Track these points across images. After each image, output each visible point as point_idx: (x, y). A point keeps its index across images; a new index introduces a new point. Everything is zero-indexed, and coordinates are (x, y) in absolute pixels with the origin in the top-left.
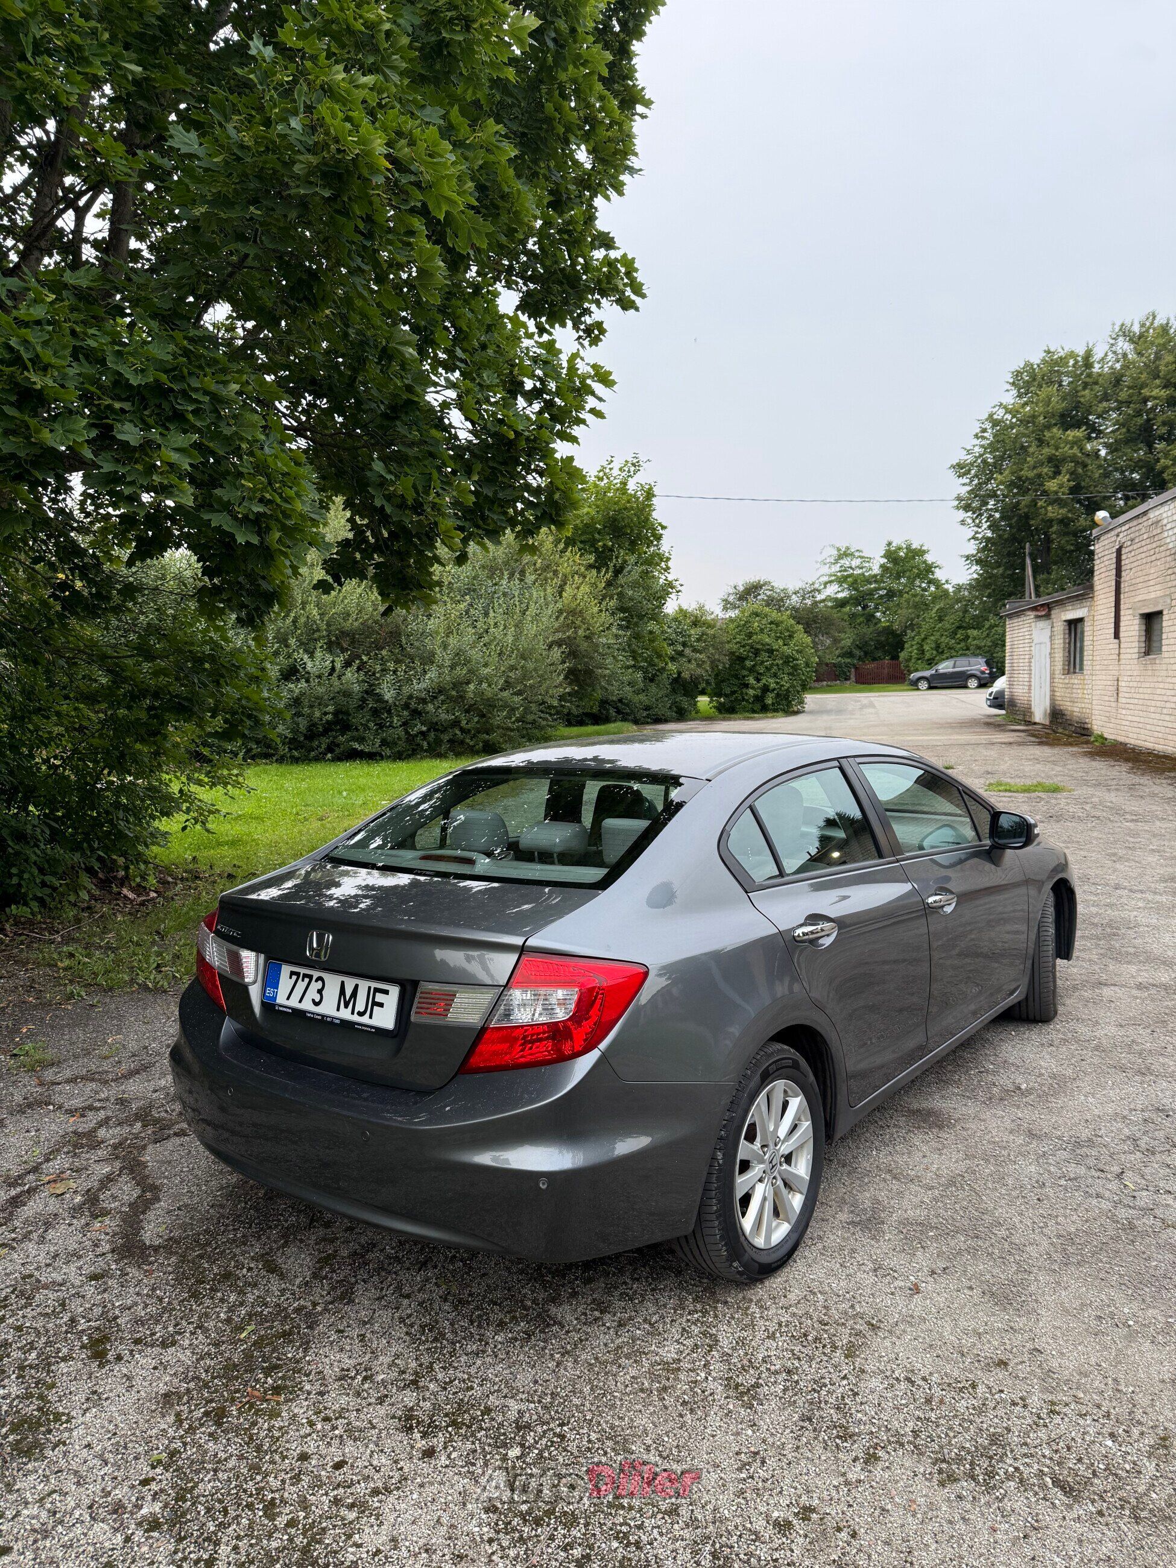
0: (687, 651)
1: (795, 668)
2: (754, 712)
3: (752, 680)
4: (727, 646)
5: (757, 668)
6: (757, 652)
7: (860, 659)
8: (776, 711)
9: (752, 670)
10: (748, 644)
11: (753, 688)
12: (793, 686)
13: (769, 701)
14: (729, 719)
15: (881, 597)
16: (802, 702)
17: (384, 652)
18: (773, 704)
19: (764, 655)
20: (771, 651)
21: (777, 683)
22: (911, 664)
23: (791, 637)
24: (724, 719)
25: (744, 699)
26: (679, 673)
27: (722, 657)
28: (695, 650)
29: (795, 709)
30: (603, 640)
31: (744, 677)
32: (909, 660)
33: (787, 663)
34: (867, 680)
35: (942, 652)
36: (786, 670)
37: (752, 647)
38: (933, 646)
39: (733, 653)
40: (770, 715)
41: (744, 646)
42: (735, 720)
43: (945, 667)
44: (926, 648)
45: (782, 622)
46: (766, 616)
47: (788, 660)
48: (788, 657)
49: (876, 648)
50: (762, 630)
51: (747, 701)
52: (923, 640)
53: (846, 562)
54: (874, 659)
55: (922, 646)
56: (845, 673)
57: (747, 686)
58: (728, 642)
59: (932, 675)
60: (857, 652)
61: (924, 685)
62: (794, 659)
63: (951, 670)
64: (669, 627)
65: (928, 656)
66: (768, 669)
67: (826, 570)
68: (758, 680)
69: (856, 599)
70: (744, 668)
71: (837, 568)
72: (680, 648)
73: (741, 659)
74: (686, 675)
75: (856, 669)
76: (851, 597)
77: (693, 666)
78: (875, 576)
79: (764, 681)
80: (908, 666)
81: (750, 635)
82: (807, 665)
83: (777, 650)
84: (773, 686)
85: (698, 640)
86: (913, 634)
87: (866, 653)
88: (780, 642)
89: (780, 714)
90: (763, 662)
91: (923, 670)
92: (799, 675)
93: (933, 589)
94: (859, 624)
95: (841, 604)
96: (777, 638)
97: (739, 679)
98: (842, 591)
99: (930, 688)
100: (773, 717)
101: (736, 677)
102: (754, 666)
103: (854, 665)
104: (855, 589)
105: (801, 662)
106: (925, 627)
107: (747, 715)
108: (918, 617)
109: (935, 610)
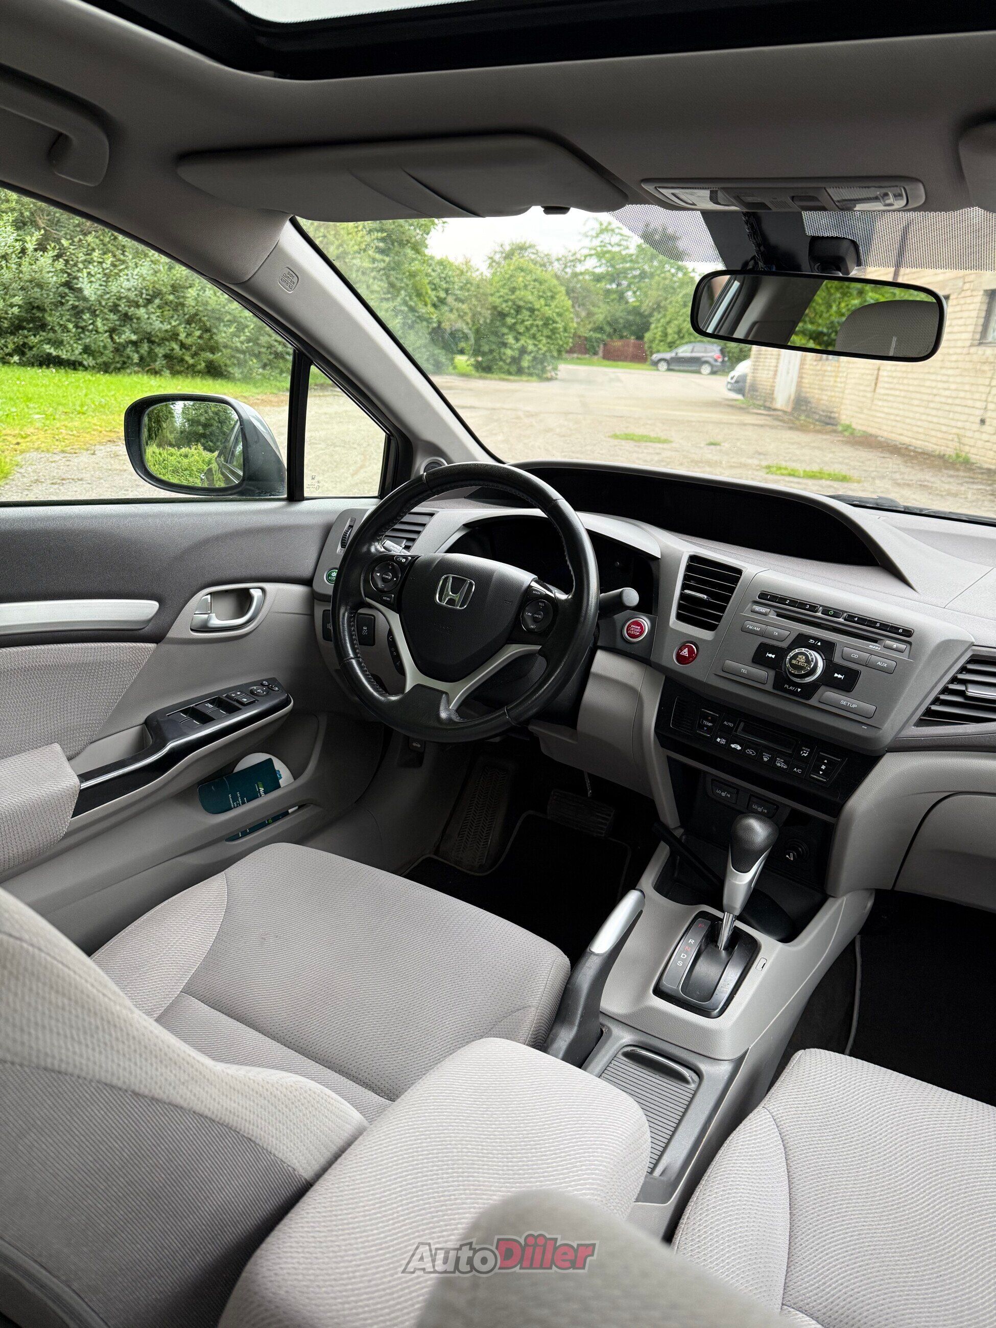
0: (450, 299)
1: (554, 331)
2: (510, 373)
3: (510, 339)
4: (490, 299)
5: (518, 327)
6: (518, 309)
7: (609, 335)
8: (531, 375)
9: (512, 328)
10: (512, 300)
11: (511, 348)
12: (550, 350)
13: (525, 364)
14: (485, 378)
15: (634, 277)
16: (555, 369)
17: (90, 238)
18: (529, 368)
19: (525, 314)
20: (532, 310)
21: (535, 345)
22: (654, 345)
23: (553, 297)
24: (481, 378)
25: (501, 359)
26: (440, 323)
27: (483, 311)
28: (458, 299)
29: (549, 375)
30: (357, 262)
31: (503, 335)
32: (652, 341)
33: (546, 325)
34: (612, 356)
35: (683, 338)
36: (546, 332)
37: (514, 303)
38: (676, 330)
39: (495, 308)
40: (524, 378)
41: (506, 301)
42: (491, 379)
43: (684, 351)
44: (670, 331)
45: (545, 281)
46: (531, 272)
47: (547, 321)
48: (548, 319)
49: (625, 327)
50: (526, 286)
51: (504, 361)
52: (669, 323)
53: (606, 237)
54: (622, 337)
55: (666, 329)
56: (593, 347)
57: (505, 345)
58: (492, 295)
59: (672, 358)
60: (608, 329)
61: (663, 366)
62: (554, 322)
63: (688, 355)
64: (434, 270)
65: (670, 339)
66: (528, 329)
67: (587, 242)
68: (517, 340)
69: (612, 275)
70: (504, 325)
71: (596, 242)
72: (442, 294)
73: (502, 315)
74: (446, 325)
75: (605, 345)
76: (608, 273)
77: (453, 316)
78: (632, 255)
79: (522, 342)
80: (650, 347)
81: (513, 290)
82: (565, 330)
83: (538, 310)
84: (531, 348)
85: (461, 289)
86: (659, 316)
87: (615, 330)
88: (542, 301)
89: (535, 378)
90: (523, 321)
91: (664, 351)
92: (556, 339)
93: (680, 275)
94: (613, 300)
95: (598, 278)
96: (540, 297)
97: (498, 336)
98: (600, 266)
99: (669, 370)
100: (527, 381)
101: (496, 334)
102: (515, 324)
103: (603, 341)
104: (613, 266)
105: (560, 326)
106: (671, 310)
107: (503, 376)
108: (666, 299)
109: (681, 295)
